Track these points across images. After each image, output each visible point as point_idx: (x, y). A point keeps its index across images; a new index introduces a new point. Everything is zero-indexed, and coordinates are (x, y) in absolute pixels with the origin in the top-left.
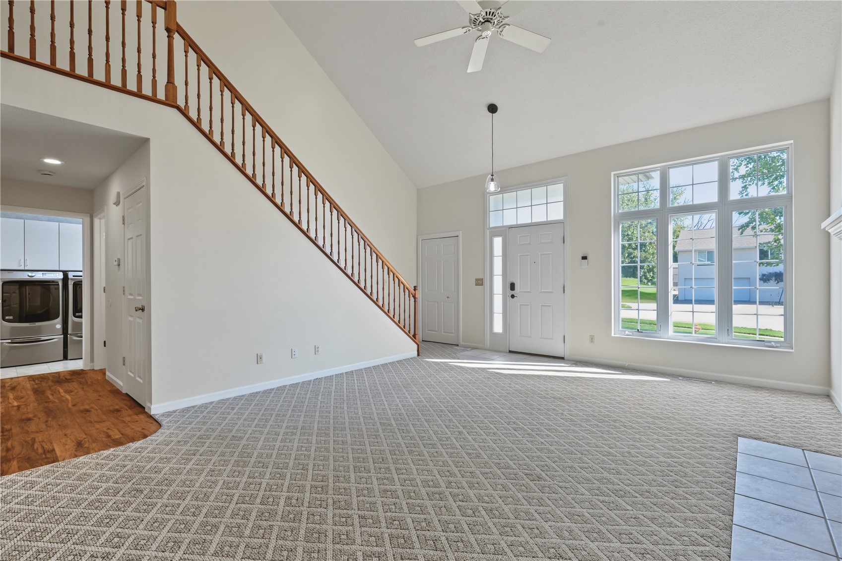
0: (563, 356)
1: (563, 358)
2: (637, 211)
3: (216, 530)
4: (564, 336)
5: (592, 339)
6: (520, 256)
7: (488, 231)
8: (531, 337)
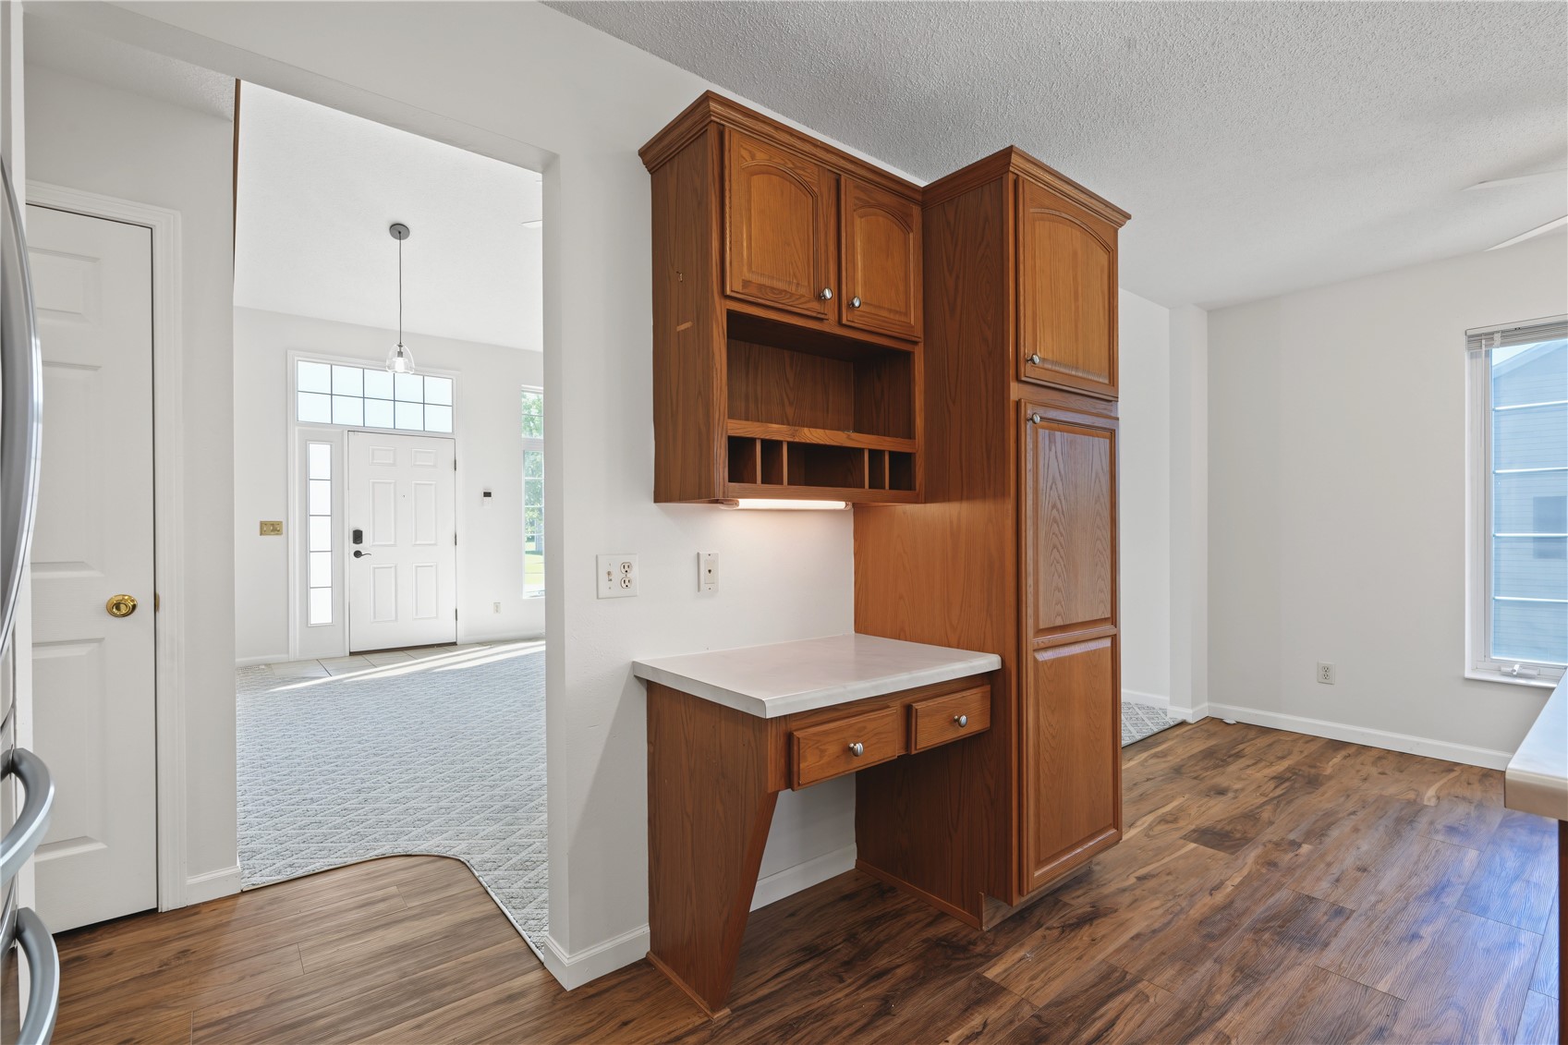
0: (456, 639)
1: (454, 644)
5: (497, 608)
6: (374, 483)
7: (297, 428)
8: (396, 620)
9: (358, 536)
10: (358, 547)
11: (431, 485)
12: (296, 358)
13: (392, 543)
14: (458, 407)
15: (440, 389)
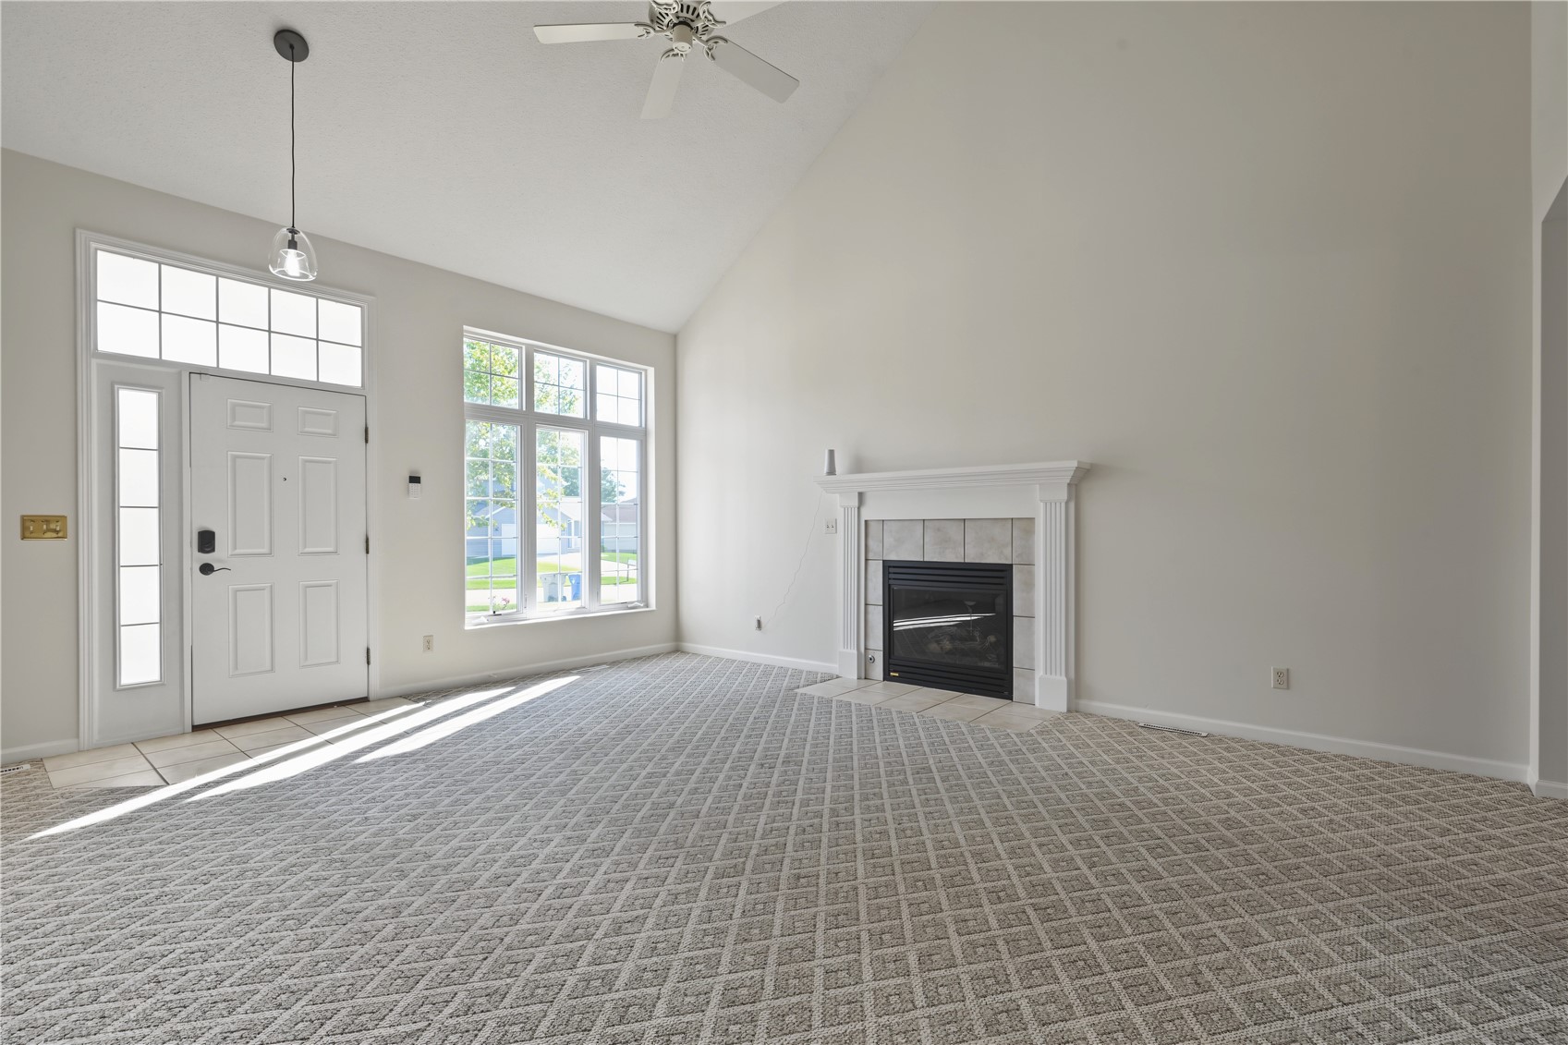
0: (365, 695)
1: (365, 700)
2: (487, 406)
3: (1254, 994)
4: (368, 650)
5: (428, 644)
6: (235, 458)
7: (94, 362)
8: (272, 670)
9: (206, 541)
10: (207, 558)
11: (329, 462)
12: (93, 245)
13: (265, 550)
14: (373, 347)
15: (344, 320)
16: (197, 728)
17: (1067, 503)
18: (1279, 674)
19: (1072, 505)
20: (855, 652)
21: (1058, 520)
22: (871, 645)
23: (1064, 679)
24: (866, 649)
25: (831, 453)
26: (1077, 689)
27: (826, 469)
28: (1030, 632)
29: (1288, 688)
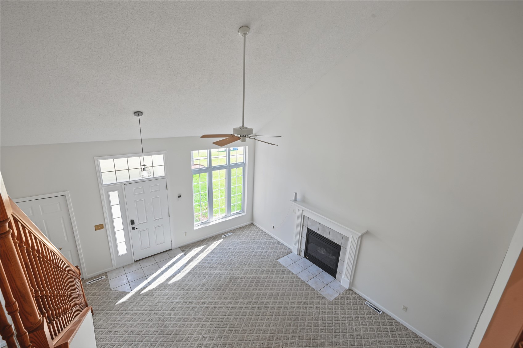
0: (171, 248)
1: (171, 250)
4: (171, 239)
5: (185, 234)
6: (136, 202)
7: (103, 187)
8: (150, 247)
9: (132, 222)
10: (133, 226)
11: (158, 197)
12: (98, 159)
13: (146, 221)
14: (166, 165)
15: (159, 159)
16: (135, 261)
17: (358, 239)
18: (404, 307)
19: (360, 239)
20: (297, 248)
21: (355, 241)
22: (302, 247)
23: (349, 281)
24: (300, 247)
25: (296, 194)
26: (352, 284)
27: (294, 198)
28: (343, 265)
29: (406, 311)
